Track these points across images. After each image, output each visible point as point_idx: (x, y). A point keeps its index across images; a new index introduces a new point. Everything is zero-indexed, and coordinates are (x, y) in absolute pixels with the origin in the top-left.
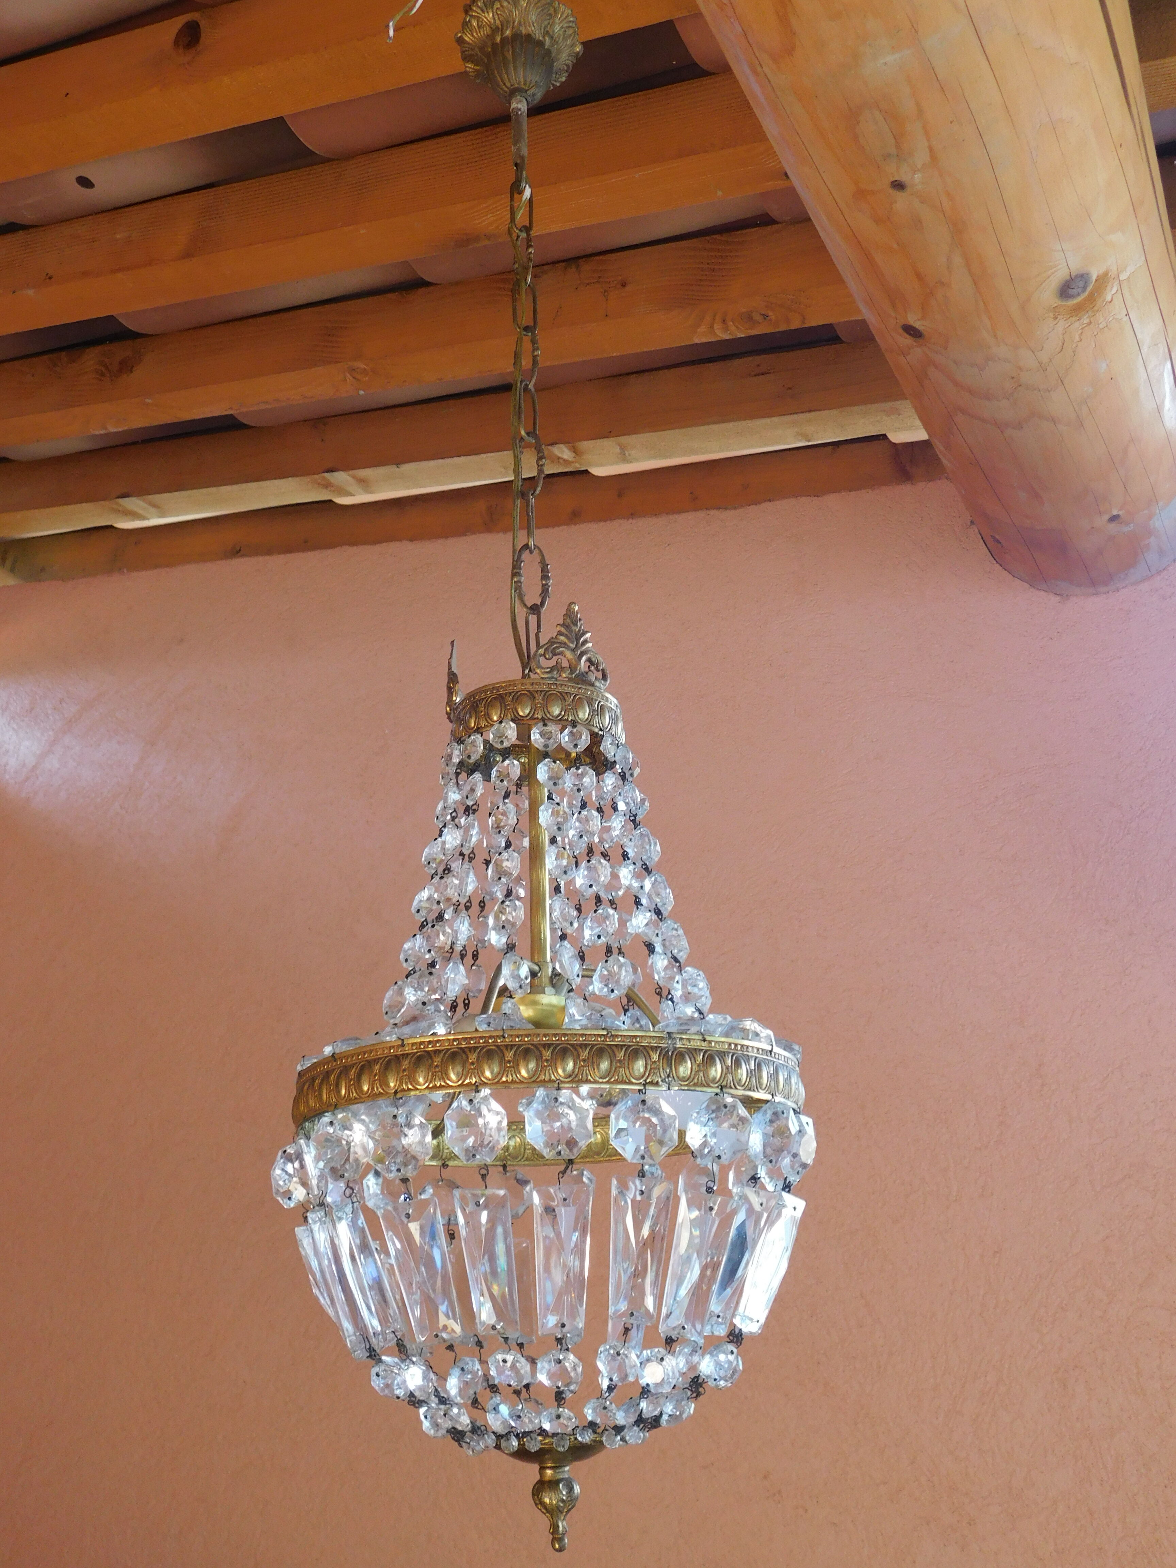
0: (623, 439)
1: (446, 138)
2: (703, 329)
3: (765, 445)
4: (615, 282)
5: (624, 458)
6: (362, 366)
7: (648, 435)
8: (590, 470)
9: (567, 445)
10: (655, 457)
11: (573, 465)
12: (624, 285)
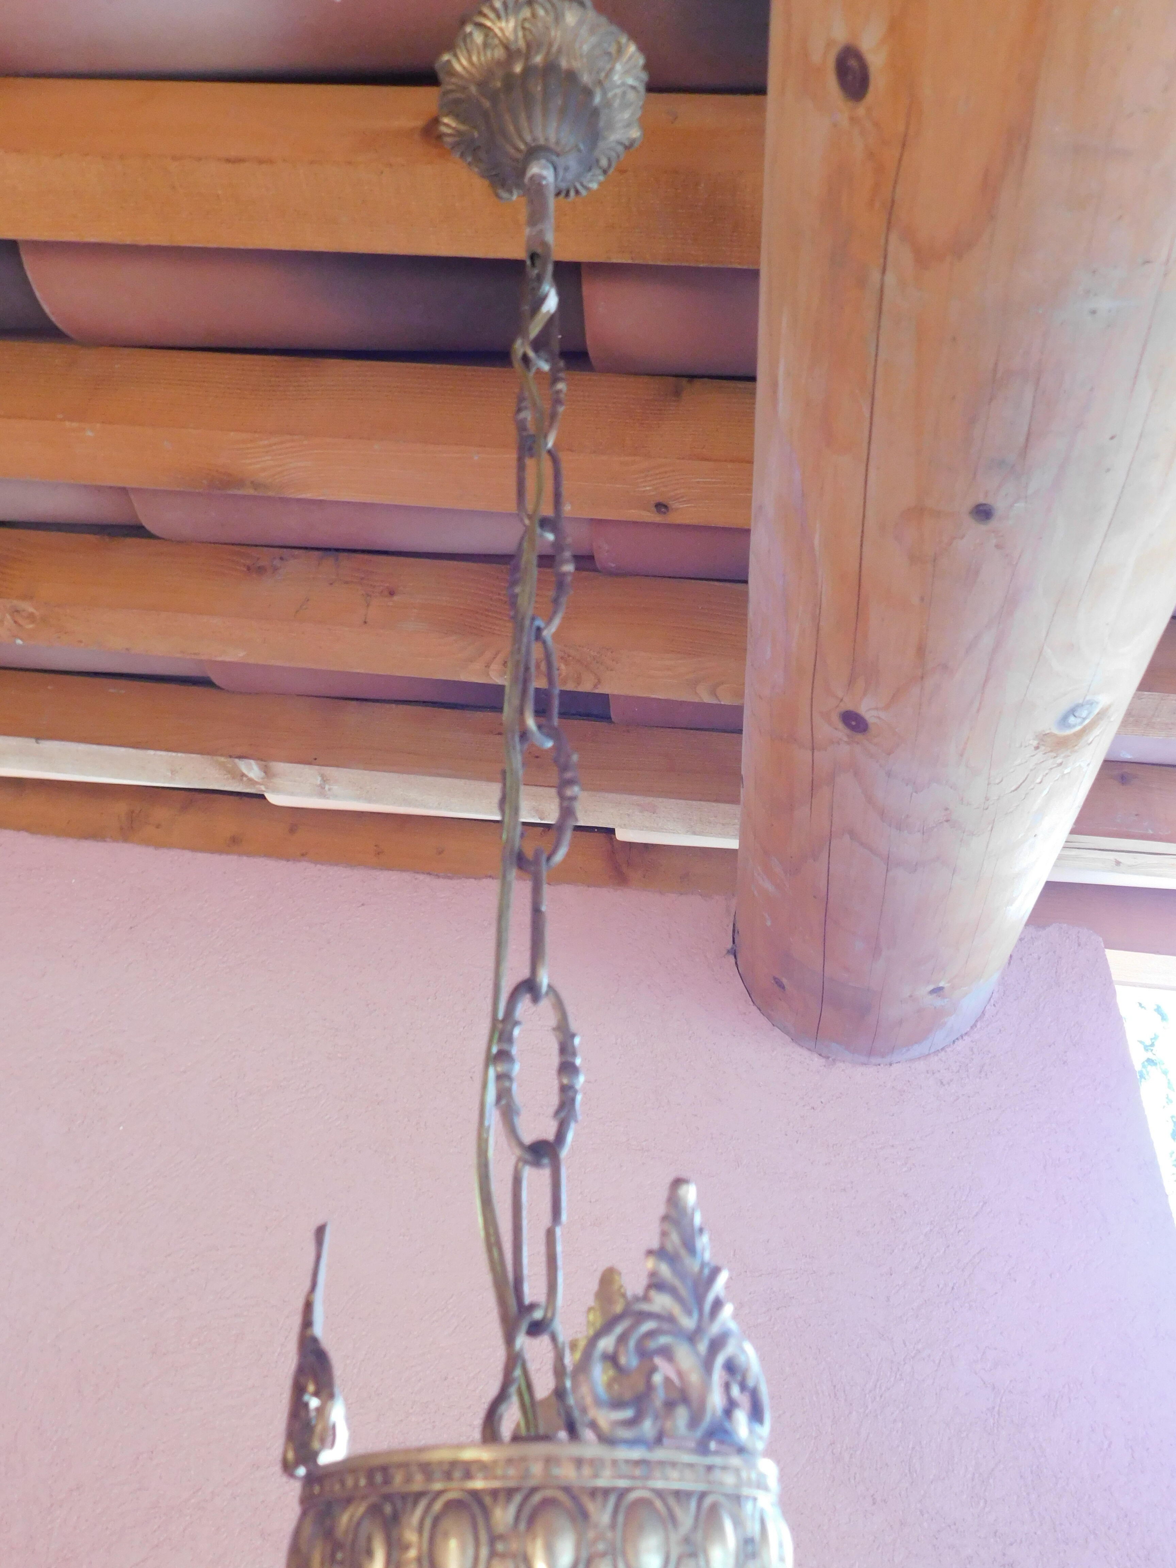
0: (329, 771)
1: (228, 355)
2: (478, 666)
3: (476, 812)
4: (381, 588)
5: (322, 792)
6: (31, 610)
7: (360, 771)
8: (266, 795)
9: (259, 762)
10: (358, 798)
11: (258, 786)
12: (392, 594)
